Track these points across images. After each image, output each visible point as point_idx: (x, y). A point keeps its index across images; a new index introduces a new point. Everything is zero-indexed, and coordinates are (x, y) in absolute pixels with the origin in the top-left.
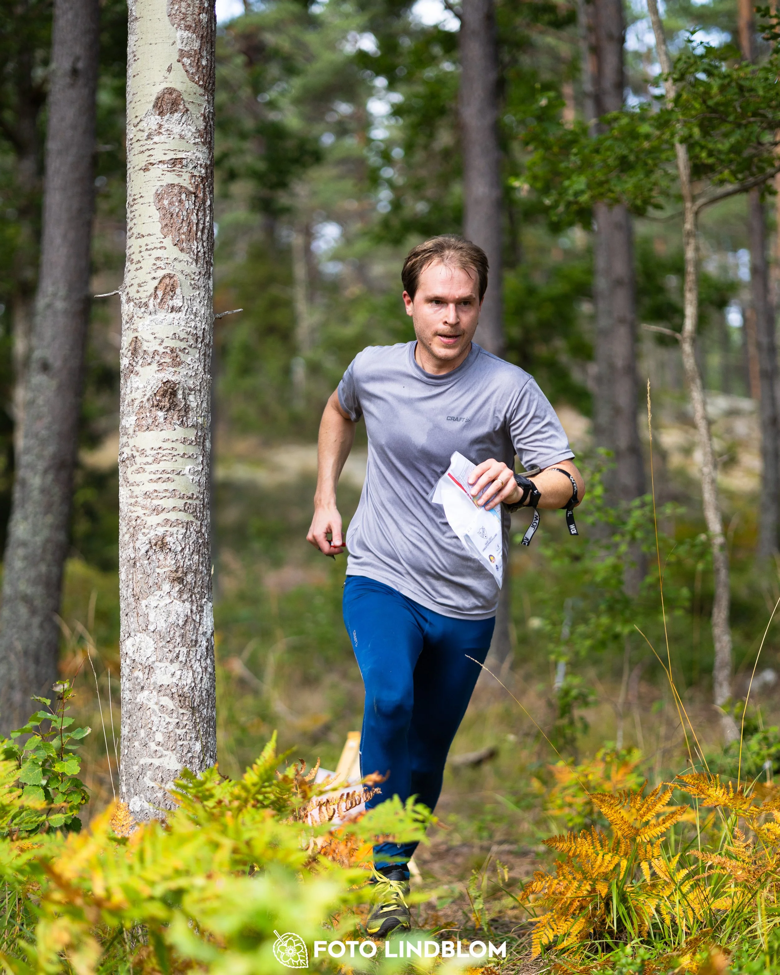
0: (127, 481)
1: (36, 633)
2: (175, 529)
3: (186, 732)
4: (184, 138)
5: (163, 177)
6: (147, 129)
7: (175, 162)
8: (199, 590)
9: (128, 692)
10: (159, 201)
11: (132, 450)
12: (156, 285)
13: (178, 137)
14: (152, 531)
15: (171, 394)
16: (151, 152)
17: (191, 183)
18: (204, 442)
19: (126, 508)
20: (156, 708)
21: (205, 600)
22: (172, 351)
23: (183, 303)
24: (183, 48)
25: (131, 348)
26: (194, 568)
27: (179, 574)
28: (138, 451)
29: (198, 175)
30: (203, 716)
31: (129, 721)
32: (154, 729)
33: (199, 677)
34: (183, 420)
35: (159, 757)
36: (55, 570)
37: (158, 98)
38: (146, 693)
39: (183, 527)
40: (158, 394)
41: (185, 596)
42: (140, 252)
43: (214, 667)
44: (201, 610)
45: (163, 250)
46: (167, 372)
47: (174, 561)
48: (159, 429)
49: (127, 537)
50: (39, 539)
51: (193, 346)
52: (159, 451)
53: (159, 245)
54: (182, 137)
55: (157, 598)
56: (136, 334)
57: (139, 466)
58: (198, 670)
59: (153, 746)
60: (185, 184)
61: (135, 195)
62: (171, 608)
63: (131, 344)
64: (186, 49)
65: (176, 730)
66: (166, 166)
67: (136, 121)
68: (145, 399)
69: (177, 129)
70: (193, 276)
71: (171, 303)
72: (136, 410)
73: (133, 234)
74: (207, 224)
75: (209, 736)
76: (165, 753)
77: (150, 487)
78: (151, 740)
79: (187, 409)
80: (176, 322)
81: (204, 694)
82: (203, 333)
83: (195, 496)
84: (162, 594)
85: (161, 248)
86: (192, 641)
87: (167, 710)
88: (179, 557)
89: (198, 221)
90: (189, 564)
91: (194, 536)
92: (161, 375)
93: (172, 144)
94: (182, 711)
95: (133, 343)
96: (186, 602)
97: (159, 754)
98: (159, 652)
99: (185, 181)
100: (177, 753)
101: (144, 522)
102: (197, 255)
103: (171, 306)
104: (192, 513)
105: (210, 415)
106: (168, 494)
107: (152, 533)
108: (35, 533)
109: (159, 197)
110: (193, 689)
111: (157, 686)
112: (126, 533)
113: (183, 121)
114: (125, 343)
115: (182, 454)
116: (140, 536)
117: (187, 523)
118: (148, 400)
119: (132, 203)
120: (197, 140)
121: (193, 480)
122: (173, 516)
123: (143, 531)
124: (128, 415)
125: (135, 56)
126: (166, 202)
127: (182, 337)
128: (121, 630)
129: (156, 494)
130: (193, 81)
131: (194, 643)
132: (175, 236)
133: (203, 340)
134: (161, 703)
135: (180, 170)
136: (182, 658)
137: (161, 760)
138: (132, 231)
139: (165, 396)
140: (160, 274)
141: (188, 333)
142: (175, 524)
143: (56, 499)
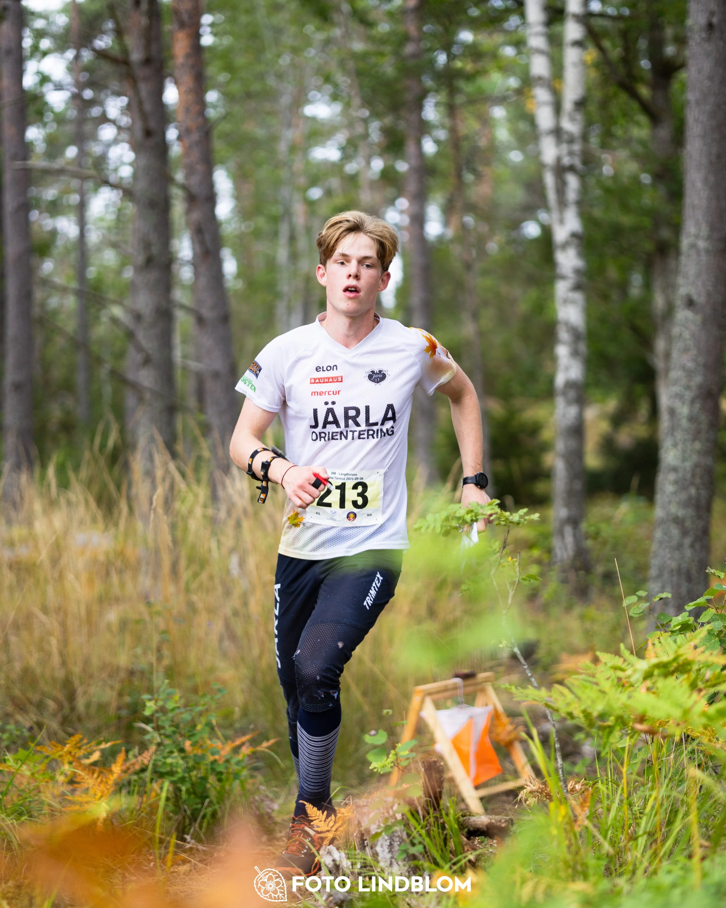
1: (688, 553)
36: (704, 493)
50: (688, 465)
108: (684, 460)
143: (704, 426)
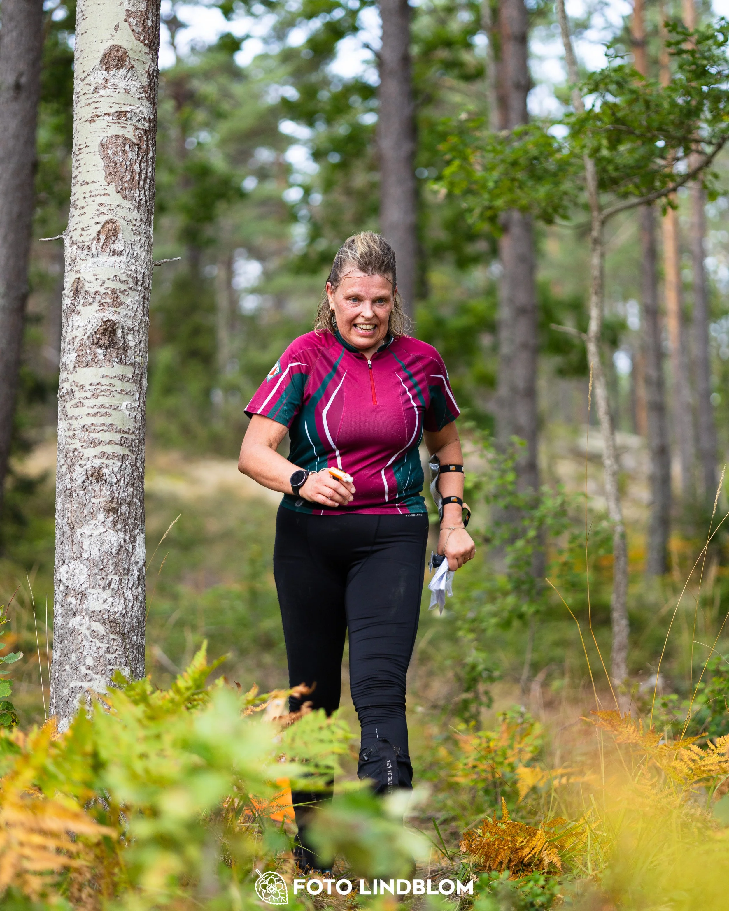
0: (65, 414)
2: (111, 461)
3: (116, 657)
4: (129, 93)
5: (108, 129)
6: (93, 83)
7: (120, 114)
8: (132, 521)
9: (60, 617)
10: (104, 151)
11: (71, 386)
12: (99, 229)
13: (124, 91)
14: (89, 463)
15: (111, 332)
16: (96, 105)
17: (134, 135)
18: (141, 380)
19: (64, 441)
20: (87, 633)
21: (138, 531)
22: (113, 292)
23: (125, 247)
24: (130, 9)
25: (73, 288)
26: (128, 500)
27: (114, 505)
28: (77, 386)
29: (141, 128)
30: (133, 642)
31: (60, 646)
32: (85, 653)
33: (130, 605)
34: (121, 358)
35: (89, 681)
37: (105, 55)
38: (78, 618)
39: (119, 460)
40: (98, 333)
41: (119, 527)
42: (85, 198)
43: (145, 596)
44: (133, 541)
45: (106, 197)
46: (107, 312)
47: (109, 493)
48: (99, 366)
49: (64, 468)
51: (133, 288)
52: (98, 387)
53: (103, 192)
54: (127, 92)
55: (91, 527)
56: (78, 276)
57: (77, 400)
58: (129, 598)
59: (83, 670)
60: (129, 136)
61: (80, 145)
62: (106, 537)
63: (73, 285)
64: (132, 10)
65: (107, 655)
66: (111, 118)
67: (83, 76)
68: (85, 337)
69: (122, 84)
70: (134, 223)
71: (113, 247)
72: (76, 348)
73: (78, 181)
74: (149, 175)
75: (138, 662)
76: (95, 676)
77: (89, 421)
78: (82, 664)
79: (126, 347)
80: (117, 265)
81: (134, 622)
82: (143, 277)
83: (131, 431)
84: (97, 523)
85: (104, 195)
86: (124, 569)
87: (98, 635)
88: (114, 488)
89: (141, 171)
90: (123, 495)
91: (129, 469)
92: (101, 315)
93: (118, 97)
94: (112, 636)
95: (76, 284)
96: (120, 532)
97: (89, 678)
98: (92, 579)
99: (129, 133)
100: (107, 677)
101: (81, 453)
102: (139, 202)
103: (112, 249)
104: (128, 447)
105: (147, 355)
106: (105, 428)
107: (89, 465)
109: (104, 147)
110: (124, 615)
111: (89, 612)
112: (63, 465)
113: (128, 77)
114: (68, 284)
115: (119, 390)
116: (77, 467)
117: (123, 456)
118: (89, 337)
119: (77, 153)
120: (142, 95)
121: (129, 415)
122: (109, 449)
123: (80, 462)
124: (69, 352)
125: (83, 15)
126: (110, 152)
127: (122, 279)
128: (56, 558)
129: (93, 427)
130: (139, 40)
131: (126, 572)
132: (119, 184)
133: (143, 283)
134: (92, 629)
135: (125, 122)
136: (114, 586)
137: (91, 683)
138: (76, 179)
139: (105, 335)
140: (103, 219)
141: (129, 276)
142: (111, 457)
